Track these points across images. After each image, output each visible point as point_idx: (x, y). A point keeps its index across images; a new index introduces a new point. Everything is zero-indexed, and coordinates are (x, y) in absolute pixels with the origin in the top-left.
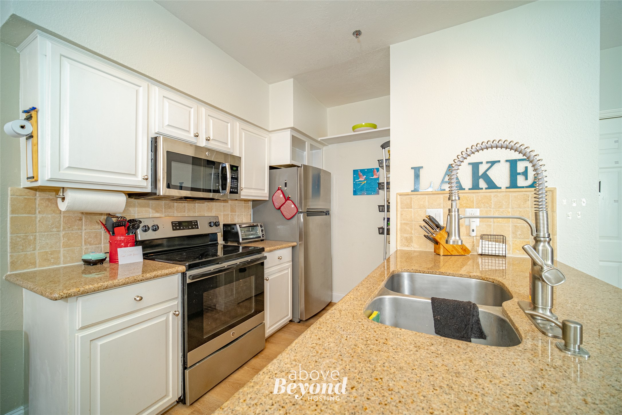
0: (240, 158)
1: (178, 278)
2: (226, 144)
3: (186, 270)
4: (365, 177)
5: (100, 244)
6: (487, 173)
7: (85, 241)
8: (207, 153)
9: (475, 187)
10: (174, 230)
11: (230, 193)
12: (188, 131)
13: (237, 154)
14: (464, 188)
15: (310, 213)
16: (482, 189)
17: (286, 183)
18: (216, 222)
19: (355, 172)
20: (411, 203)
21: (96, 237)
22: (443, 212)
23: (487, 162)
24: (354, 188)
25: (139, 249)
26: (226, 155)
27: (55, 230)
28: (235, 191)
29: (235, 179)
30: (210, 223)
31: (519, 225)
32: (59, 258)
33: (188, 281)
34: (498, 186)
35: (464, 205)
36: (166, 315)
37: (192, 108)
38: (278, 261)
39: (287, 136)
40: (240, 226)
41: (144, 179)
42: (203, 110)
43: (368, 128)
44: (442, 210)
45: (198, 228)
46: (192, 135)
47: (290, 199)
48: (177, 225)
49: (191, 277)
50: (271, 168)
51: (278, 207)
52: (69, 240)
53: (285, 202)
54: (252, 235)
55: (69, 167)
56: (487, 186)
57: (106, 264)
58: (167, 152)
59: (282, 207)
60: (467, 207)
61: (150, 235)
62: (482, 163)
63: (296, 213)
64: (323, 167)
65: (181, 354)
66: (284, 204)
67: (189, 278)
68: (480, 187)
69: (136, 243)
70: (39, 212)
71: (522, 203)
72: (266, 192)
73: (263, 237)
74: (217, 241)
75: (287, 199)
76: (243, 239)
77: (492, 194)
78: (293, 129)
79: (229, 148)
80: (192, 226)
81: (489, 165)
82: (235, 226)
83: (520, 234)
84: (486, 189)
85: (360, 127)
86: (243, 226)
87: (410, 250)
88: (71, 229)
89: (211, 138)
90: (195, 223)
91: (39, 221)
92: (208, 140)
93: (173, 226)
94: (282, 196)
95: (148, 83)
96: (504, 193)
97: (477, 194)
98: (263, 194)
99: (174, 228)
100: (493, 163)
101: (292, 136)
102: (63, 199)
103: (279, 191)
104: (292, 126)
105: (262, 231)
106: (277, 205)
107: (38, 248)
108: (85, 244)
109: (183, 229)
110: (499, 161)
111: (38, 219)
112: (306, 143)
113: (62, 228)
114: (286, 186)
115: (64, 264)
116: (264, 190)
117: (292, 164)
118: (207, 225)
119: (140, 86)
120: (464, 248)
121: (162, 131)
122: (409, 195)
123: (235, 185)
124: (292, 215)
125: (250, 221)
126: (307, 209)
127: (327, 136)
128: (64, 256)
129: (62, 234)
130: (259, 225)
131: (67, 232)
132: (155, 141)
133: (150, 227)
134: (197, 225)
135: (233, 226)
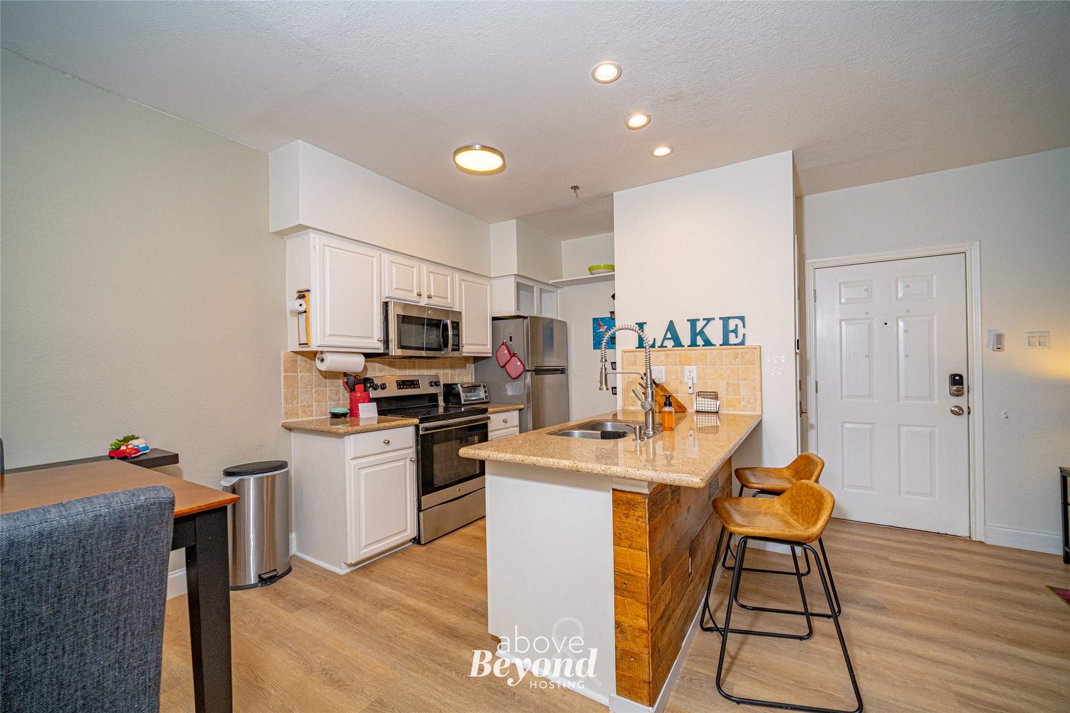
0: (461, 313)
1: (412, 429)
2: (446, 298)
3: (420, 423)
4: (606, 327)
5: (339, 400)
6: (704, 330)
7: (329, 397)
8: (430, 312)
9: (694, 344)
10: (398, 389)
11: (452, 351)
12: (412, 291)
13: (457, 309)
14: (683, 344)
15: (539, 371)
16: (699, 346)
17: (511, 337)
18: (436, 382)
19: (595, 320)
20: (635, 360)
21: (336, 393)
22: (665, 370)
23: (704, 319)
24: (594, 341)
25: (374, 405)
26: (447, 312)
27: (309, 387)
28: (457, 347)
29: (457, 335)
30: (431, 382)
31: (731, 382)
32: (312, 411)
33: (421, 433)
34: (714, 343)
35: (684, 362)
36: (404, 461)
37: (414, 268)
38: (503, 425)
39: (511, 283)
40: (461, 385)
41: (378, 341)
42: (424, 267)
43: (607, 270)
44: (664, 367)
45: (419, 387)
46: (415, 295)
47: (516, 355)
48: (402, 384)
49: (423, 429)
50: (494, 319)
51: (502, 365)
52: (318, 396)
53: (510, 359)
54: (474, 396)
55: (330, 335)
56: (703, 344)
57: (348, 419)
58: (397, 315)
59: (508, 364)
60: (686, 365)
61: (380, 394)
62: (699, 320)
63: (522, 372)
64: (557, 317)
65: (416, 498)
66: (509, 361)
67: (422, 430)
68: (698, 344)
69: (371, 400)
70: (300, 372)
71: (733, 361)
72: (489, 347)
73: (487, 399)
74: (438, 402)
75: (513, 355)
76: (465, 401)
77: (708, 352)
78: (517, 276)
79: (449, 302)
80: (414, 385)
81: (706, 321)
82: (456, 386)
83: (732, 391)
84: (703, 346)
85: (597, 269)
86: (464, 386)
87: (636, 410)
88: (320, 386)
89: (432, 295)
90: (416, 382)
91: (300, 379)
92: (429, 297)
93: (398, 385)
94: (506, 352)
95: (380, 252)
96: (718, 351)
97: (695, 351)
98: (486, 349)
99: (399, 387)
100: (708, 320)
101: (517, 282)
102: (322, 360)
103: (504, 347)
104: (517, 273)
105: (485, 392)
106: (502, 363)
107: (299, 402)
108: (329, 400)
109: (407, 388)
110: (714, 319)
111: (299, 378)
112: (535, 288)
113: (314, 386)
114: (511, 340)
115: (316, 417)
116: (487, 345)
117: (517, 315)
118: (427, 385)
119: (374, 257)
120: (680, 405)
121: (392, 295)
122: (633, 352)
123: (456, 342)
124: (518, 374)
125: (472, 381)
126: (535, 367)
127: (562, 278)
128: (316, 410)
129: (314, 390)
130: (482, 385)
131: (317, 389)
132: (386, 305)
133: (379, 385)
134: (419, 384)
135: (454, 386)
